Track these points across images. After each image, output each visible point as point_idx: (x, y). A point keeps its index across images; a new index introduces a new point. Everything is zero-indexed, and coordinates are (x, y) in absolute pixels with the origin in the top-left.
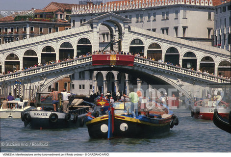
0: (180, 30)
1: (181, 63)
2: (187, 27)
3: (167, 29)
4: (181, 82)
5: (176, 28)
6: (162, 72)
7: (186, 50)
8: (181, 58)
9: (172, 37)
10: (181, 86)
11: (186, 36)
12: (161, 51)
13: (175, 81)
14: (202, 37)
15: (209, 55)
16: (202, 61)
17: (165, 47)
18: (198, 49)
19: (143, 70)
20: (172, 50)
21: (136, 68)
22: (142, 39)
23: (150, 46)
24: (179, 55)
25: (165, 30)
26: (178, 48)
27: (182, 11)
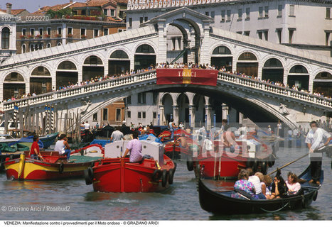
0: (285, 34)
1: (285, 81)
2: (295, 29)
3: (266, 32)
4: (285, 110)
5: (279, 31)
6: (259, 95)
7: (294, 63)
8: (286, 74)
9: (273, 43)
10: (285, 114)
11: (293, 42)
12: (257, 63)
13: (277, 108)
14: (317, 45)
15: (326, 70)
16: (317, 77)
17: (262, 58)
18: (311, 61)
19: (230, 91)
20: (273, 62)
21: (220, 88)
22: (230, 46)
23: (241, 57)
24: (283, 70)
25: (263, 33)
26: (282, 60)
27: (287, 6)
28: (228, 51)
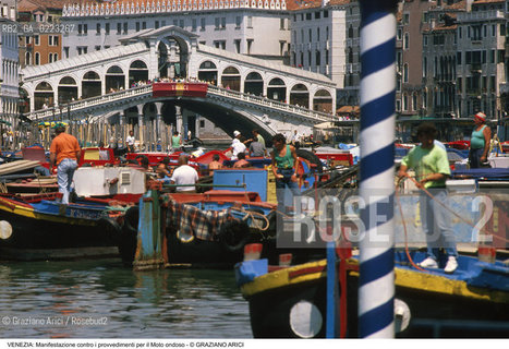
0: (244, 44)
1: (265, 93)
2: (253, 40)
3: (224, 43)
4: (267, 119)
5: (238, 42)
6: (244, 106)
8: (266, 86)
10: (267, 123)
11: (252, 53)
12: (239, 77)
13: (260, 118)
14: (273, 54)
15: (301, 82)
16: (293, 89)
17: (244, 72)
19: (218, 103)
20: (254, 75)
21: (209, 100)
22: (215, 61)
23: (225, 71)
24: (262, 83)
25: (220, 44)
26: (262, 73)
27: (246, 18)
28: (213, 66)
